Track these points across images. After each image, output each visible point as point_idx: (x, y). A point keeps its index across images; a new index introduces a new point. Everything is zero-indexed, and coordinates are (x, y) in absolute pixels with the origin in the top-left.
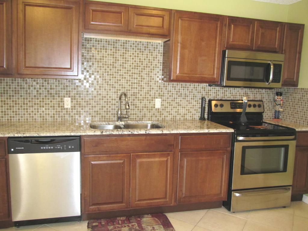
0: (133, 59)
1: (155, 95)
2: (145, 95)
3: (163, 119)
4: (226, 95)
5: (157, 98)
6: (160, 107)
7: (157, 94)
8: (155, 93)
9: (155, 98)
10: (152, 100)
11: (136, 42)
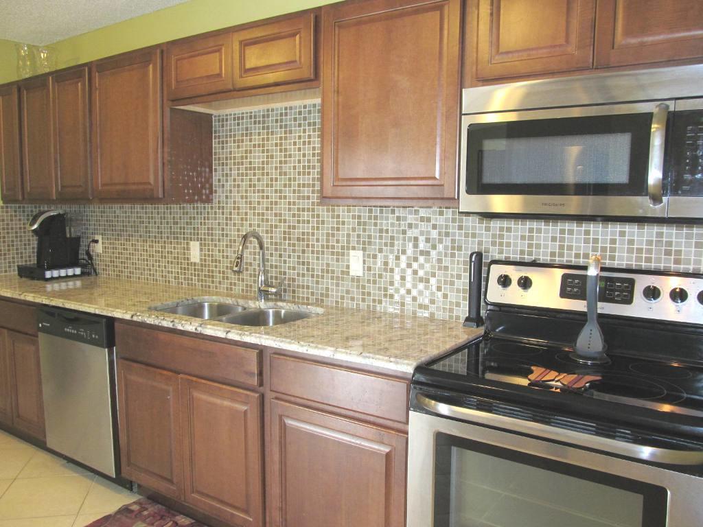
0: (299, 149)
1: (348, 242)
2: (328, 241)
3: (368, 306)
4: (570, 248)
5: (354, 248)
6: (360, 274)
7: (354, 239)
8: (348, 235)
9: (348, 249)
10: (343, 254)
11: (305, 107)
